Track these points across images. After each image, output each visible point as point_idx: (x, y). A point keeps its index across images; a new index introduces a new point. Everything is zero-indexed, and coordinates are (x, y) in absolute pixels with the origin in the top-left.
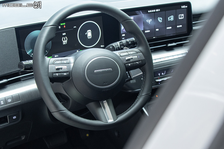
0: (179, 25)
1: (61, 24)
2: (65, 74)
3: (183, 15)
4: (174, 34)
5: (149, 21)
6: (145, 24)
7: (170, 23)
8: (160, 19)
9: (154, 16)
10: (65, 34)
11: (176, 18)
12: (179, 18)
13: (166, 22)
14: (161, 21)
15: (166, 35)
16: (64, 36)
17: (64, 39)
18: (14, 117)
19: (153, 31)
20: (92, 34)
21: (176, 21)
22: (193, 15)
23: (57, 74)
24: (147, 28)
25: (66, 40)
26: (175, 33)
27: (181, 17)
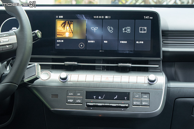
0: (139, 41)
3: (146, 28)
4: (131, 51)
5: (94, 29)
6: (88, 31)
7: (125, 37)
8: (111, 29)
9: (102, 24)
11: (135, 30)
12: (140, 32)
13: (119, 34)
14: (111, 32)
15: (118, 50)
21: (135, 34)
24: (91, 38)
27: (144, 30)
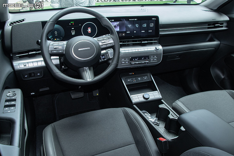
0: (150, 30)
1: (71, 22)
2: (61, 51)
5: (130, 26)
6: (127, 27)
7: (144, 29)
8: (137, 25)
9: (133, 23)
10: (73, 28)
11: (148, 25)
12: (150, 26)
13: (141, 28)
14: (137, 27)
15: (141, 35)
16: (73, 30)
17: (72, 31)
18: (39, 74)
19: (132, 32)
20: (91, 30)
21: (148, 27)
22: (160, 25)
23: (55, 51)
24: (128, 30)
25: (74, 32)
26: (147, 35)
27: (152, 25)
